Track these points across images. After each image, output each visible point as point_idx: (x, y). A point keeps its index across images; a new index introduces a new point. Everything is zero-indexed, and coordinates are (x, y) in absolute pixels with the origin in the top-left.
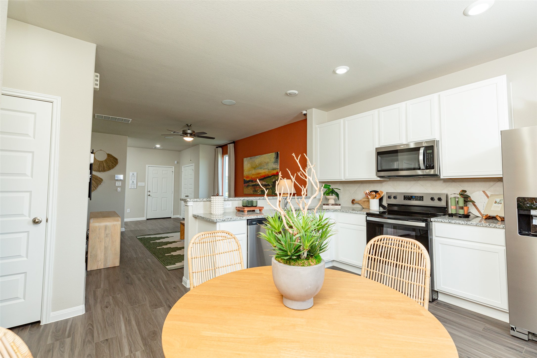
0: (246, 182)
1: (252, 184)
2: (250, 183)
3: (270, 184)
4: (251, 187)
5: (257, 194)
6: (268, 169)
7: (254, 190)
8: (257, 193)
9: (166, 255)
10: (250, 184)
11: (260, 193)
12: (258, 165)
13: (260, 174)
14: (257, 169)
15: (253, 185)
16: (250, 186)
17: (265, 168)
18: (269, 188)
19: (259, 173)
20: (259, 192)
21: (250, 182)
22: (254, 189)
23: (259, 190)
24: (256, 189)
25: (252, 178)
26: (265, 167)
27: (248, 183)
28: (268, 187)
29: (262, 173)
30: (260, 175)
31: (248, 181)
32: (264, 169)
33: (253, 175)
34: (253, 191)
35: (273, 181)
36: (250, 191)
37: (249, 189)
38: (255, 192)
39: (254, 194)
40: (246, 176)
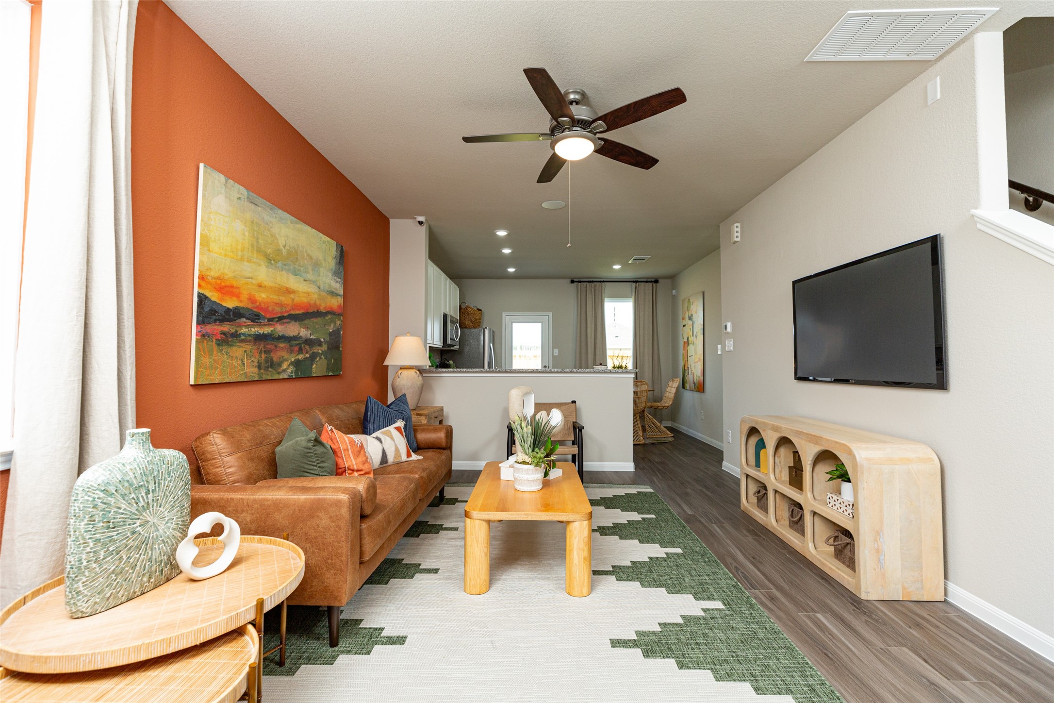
0: (213, 312)
1: (255, 330)
2: (240, 326)
3: (322, 340)
4: (248, 347)
5: (276, 377)
7: (266, 361)
8: (279, 373)
9: (653, 516)
10: (244, 330)
11: (289, 371)
12: (284, 251)
13: (292, 296)
15: (259, 338)
16: (242, 341)
18: (320, 352)
20: (287, 369)
21: (244, 320)
22: (263, 356)
23: (287, 360)
24: (275, 356)
25: (252, 300)
26: (310, 276)
27: (229, 320)
28: (318, 348)
30: (293, 300)
31: (228, 310)
32: (305, 280)
34: (259, 367)
35: (331, 331)
36: (244, 364)
37: (237, 358)
38: (268, 370)
39: (265, 377)
40: (219, 282)
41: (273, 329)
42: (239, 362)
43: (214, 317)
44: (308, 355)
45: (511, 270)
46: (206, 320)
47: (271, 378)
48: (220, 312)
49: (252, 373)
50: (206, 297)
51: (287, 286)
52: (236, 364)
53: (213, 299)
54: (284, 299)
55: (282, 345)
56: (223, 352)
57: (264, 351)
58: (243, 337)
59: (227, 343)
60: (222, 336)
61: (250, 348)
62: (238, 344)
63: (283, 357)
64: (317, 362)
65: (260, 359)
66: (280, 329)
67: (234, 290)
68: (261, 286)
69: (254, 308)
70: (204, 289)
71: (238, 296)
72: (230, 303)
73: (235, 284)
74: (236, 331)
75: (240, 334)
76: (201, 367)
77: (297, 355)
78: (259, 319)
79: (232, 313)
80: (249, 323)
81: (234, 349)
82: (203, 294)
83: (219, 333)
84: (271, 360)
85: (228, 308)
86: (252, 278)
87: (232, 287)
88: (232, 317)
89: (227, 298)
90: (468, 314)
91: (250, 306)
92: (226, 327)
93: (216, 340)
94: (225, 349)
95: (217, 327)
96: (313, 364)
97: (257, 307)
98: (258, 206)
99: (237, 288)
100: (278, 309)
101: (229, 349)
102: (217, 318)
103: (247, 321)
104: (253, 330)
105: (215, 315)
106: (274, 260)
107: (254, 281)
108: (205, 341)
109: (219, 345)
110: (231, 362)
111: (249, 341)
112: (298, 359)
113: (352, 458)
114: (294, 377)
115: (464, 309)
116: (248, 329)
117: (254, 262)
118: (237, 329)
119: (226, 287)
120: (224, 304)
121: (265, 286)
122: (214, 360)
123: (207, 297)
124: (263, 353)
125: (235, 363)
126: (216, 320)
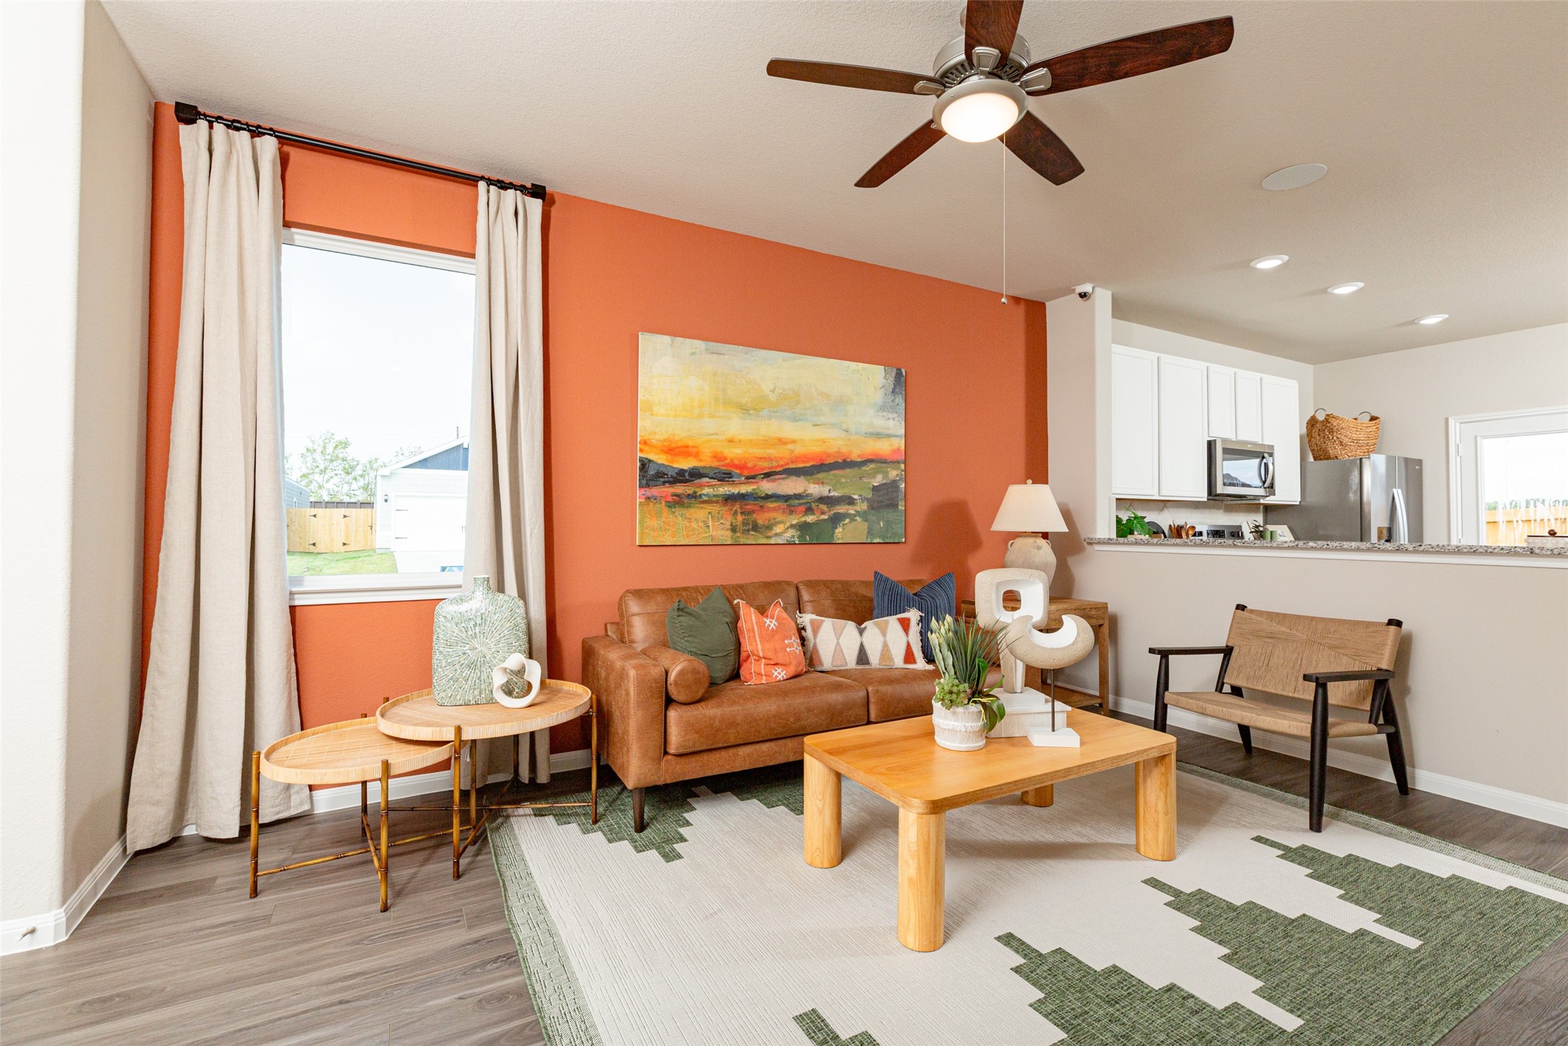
0: (661, 475)
1: (725, 490)
2: (701, 486)
3: (856, 497)
4: (715, 508)
5: (763, 541)
6: (847, 431)
7: (745, 523)
8: (768, 537)
10: (706, 490)
11: (787, 535)
12: (773, 397)
13: (790, 447)
14: (770, 418)
15: (729, 499)
16: (705, 502)
17: (822, 419)
18: (852, 512)
19: (782, 442)
20: (783, 532)
21: (706, 480)
22: (740, 518)
23: (782, 522)
24: (761, 519)
25: (717, 457)
26: (826, 420)
27: (686, 481)
28: (847, 507)
29: (803, 440)
30: (792, 451)
31: (682, 472)
32: (815, 425)
33: (731, 441)
34: (734, 529)
35: (876, 484)
36: (708, 526)
37: (696, 520)
38: (749, 534)
39: (742, 541)
40: (667, 444)
41: (755, 487)
42: (701, 524)
43: (663, 480)
44: (825, 517)
45: (1431, 321)
46: (651, 483)
47: (754, 543)
48: (670, 474)
49: (722, 536)
50: (650, 461)
51: (780, 436)
52: (696, 527)
53: (659, 462)
54: (772, 452)
55: (771, 505)
56: (676, 514)
57: (741, 513)
58: (705, 498)
59: (682, 505)
60: (674, 498)
61: (718, 509)
62: (698, 505)
63: (774, 519)
64: (844, 525)
65: (734, 521)
66: (767, 487)
67: (690, 449)
68: (732, 441)
69: (723, 466)
70: (647, 453)
71: (696, 455)
72: (686, 464)
73: (690, 443)
74: (695, 492)
75: (700, 495)
76: (646, 529)
77: (803, 516)
78: (731, 477)
79: (687, 474)
80: (714, 482)
81: (692, 510)
82: (646, 459)
83: (669, 494)
84: (753, 522)
85: (682, 470)
86: (717, 434)
87: (687, 447)
88: (687, 477)
89: (681, 459)
90: (1331, 431)
91: (715, 464)
92: (680, 489)
93: (666, 502)
94: (679, 511)
95: (666, 489)
96: (837, 528)
97: (727, 465)
98: (724, 354)
99: (694, 447)
100: (765, 464)
101: (685, 511)
102: (667, 480)
103: (712, 480)
104: (721, 489)
105: (661, 477)
106: (755, 409)
107: (720, 437)
108: (651, 504)
109: (669, 507)
110: (688, 524)
111: (717, 502)
112: (805, 521)
113: (758, 642)
114: (797, 542)
115: (1323, 421)
116: (709, 489)
117: (719, 417)
118: (696, 490)
119: (678, 447)
120: (675, 465)
121: (740, 441)
122: (664, 523)
123: (652, 461)
124: (739, 515)
125: (694, 525)
126: (664, 483)
